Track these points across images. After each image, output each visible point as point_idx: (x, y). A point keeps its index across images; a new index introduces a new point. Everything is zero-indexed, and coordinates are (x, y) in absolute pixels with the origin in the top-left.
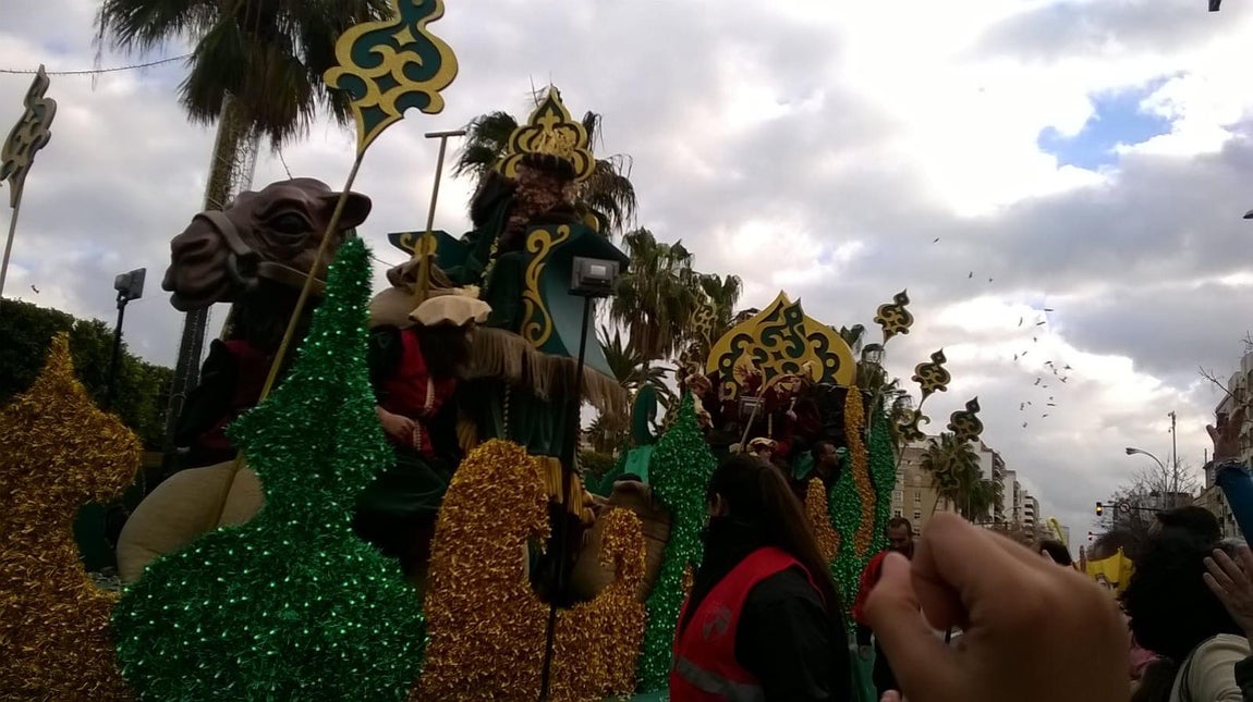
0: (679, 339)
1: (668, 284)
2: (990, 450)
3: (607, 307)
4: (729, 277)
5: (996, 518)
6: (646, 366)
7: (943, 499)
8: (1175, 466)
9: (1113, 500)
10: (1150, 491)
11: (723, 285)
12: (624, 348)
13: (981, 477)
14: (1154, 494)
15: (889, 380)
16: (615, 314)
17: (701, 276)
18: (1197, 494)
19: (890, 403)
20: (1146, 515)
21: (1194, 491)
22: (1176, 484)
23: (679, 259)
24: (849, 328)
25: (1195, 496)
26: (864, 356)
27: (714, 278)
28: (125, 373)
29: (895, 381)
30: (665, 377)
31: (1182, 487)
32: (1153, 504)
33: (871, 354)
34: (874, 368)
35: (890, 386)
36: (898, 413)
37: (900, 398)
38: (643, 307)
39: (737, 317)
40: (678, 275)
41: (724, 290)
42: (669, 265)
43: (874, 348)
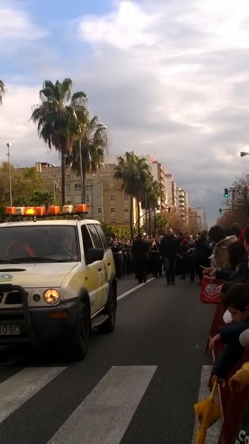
5: (162, 207)
7: (129, 197)
13: (152, 180)
15: (90, 118)
19: (91, 135)
24: (61, 82)
26: (73, 100)
29: (95, 118)
33: (78, 100)
34: (81, 110)
35: (93, 121)
36: (98, 141)
37: (99, 130)
43: (80, 95)
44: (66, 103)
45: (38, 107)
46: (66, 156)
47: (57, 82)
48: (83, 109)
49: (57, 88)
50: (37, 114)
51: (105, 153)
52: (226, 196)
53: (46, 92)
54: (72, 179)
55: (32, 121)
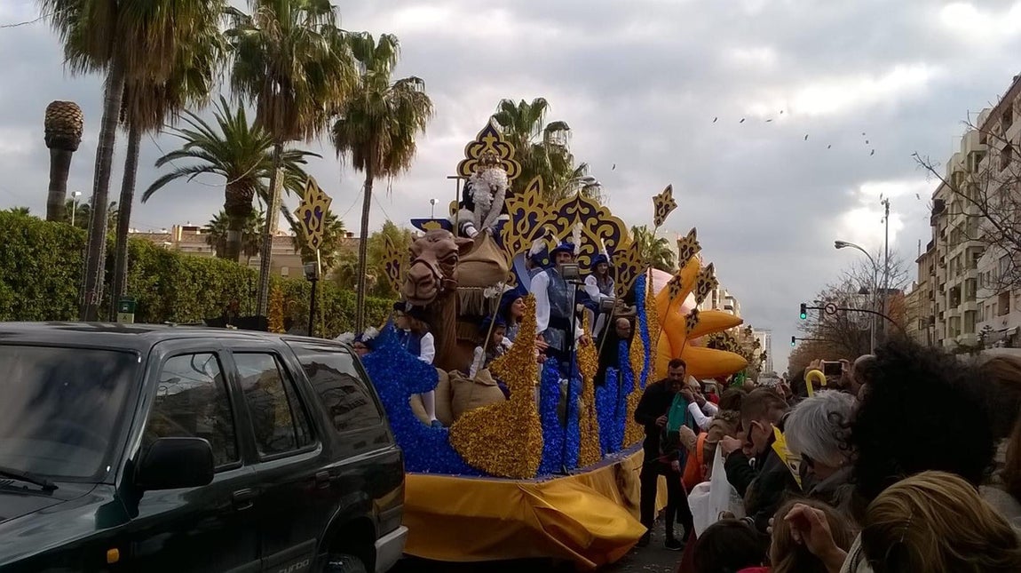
0: (321, 116)
1: (307, 43)
3: (226, 73)
4: (383, 35)
6: (279, 149)
8: (887, 260)
9: (820, 299)
10: (859, 289)
11: (376, 46)
12: (250, 126)
14: (864, 291)
15: (574, 166)
16: (238, 80)
17: (348, 34)
18: (909, 289)
20: (854, 317)
21: (905, 288)
22: (887, 281)
23: (321, 13)
24: (529, 102)
25: (906, 293)
26: (547, 136)
27: (366, 38)
29: (582, 167)
30: (305, 162)
31: (893, 283)
32: (861, 301)
33: (555, 135)
34: (558, 152)
35: (577, 172)
37: (587, 187)
38: (273, 72)
39: (394, 88)
40: (318, 31)
41: (377, 52)
42: (308, 19)
43: (558, 126)
44: (536, 138)
47: (523, 104)
48: (563, 149)
49: (521, 112)
52: (803, 316)
53: (501, 118)
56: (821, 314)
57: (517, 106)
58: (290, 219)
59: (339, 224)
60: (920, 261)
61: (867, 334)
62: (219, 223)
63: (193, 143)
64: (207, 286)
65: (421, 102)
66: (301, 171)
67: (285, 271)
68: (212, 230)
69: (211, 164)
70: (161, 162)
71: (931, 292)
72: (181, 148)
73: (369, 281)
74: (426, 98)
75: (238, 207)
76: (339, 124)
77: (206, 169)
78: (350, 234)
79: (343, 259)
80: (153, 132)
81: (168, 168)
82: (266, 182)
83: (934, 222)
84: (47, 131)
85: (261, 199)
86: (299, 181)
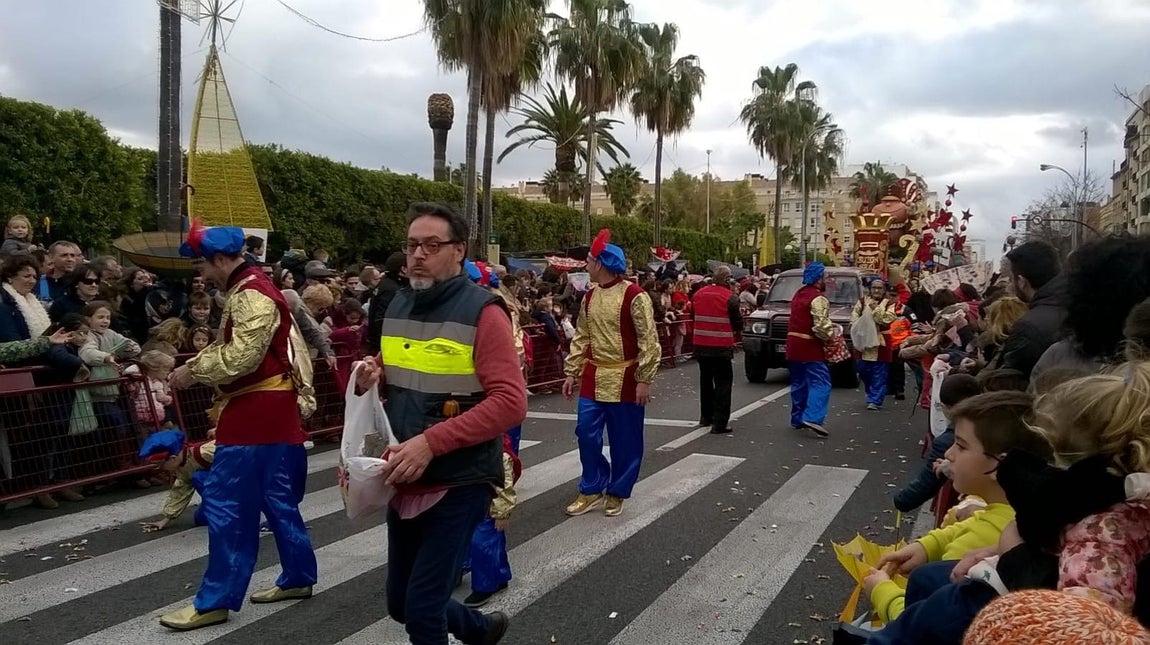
0: (622, 90)
1: (609, 36)
2: (914, 175)
3: (552, 64)
4: (666, 24)
6: (593, 119)
8: (1086, 179)
9: (1027, 213)
10: (1061, 203)
11: (661, 33)
12: (570, 103)
14: (1065, 205)
15: (821, 116)
16: (560, 70)
17: (639, 25)
18: (1105, 202)
19: (820, 140)
20: (1055, 226)
21: (1102, 200)
22: (1085, 195)
23: (618, 10)
24: (783, 67)
25: (1102, 205)
26: (797, 93)
27: (653, 27)
28: (111, 159)
29: (827, 116)
30: (611, 128)
31: (1091, 197)
32: (1063, 213)
33: (804, 92)
34: (807, 106)
35: (823, 121)
36: (830, 146)
37: (832, 132)
38: (586, 61)
39: (676, 65)
40: (618, 27)
41: (663, 39)
42: (609, 17)
43: (807, 85)
44: (789, 96)
45: (749, 103)
46: (783, 167)
48: (811, 104)
49: (776, 76)
50: (747, 112)
51: (838, 162)
52: (1013, 227)
53: (761, 83)
54: (793, 197)
55: (740, 121)
56: (1028, 225)
57: (773, 71)
58: (603, 172)
59: (638, 173)
60: (1115, 177)
61: (1068, 240)
62: (551, 179)
63: (531, 119)
64: (547, 224)
65: (698, 72)
66: (610, 135)
67: (599, 212)
68: (546, 183)
69: (544, 134)
70: (509, 134)
71: (1124, 203)
72: (523, 123)
73: (662, 215)
74: (702, 71)
75: (565, 165)
76: (635, 97)
77: (541, 138)
78: (646, 181)
79: (642, 199)
80: (503, 111)
81: (515, 138)
82: (584, 144)
83: (1127, 145)
84: (430, 116)
85: (581, 157)
86: (608, 143)
